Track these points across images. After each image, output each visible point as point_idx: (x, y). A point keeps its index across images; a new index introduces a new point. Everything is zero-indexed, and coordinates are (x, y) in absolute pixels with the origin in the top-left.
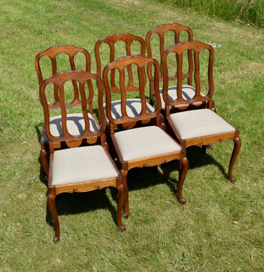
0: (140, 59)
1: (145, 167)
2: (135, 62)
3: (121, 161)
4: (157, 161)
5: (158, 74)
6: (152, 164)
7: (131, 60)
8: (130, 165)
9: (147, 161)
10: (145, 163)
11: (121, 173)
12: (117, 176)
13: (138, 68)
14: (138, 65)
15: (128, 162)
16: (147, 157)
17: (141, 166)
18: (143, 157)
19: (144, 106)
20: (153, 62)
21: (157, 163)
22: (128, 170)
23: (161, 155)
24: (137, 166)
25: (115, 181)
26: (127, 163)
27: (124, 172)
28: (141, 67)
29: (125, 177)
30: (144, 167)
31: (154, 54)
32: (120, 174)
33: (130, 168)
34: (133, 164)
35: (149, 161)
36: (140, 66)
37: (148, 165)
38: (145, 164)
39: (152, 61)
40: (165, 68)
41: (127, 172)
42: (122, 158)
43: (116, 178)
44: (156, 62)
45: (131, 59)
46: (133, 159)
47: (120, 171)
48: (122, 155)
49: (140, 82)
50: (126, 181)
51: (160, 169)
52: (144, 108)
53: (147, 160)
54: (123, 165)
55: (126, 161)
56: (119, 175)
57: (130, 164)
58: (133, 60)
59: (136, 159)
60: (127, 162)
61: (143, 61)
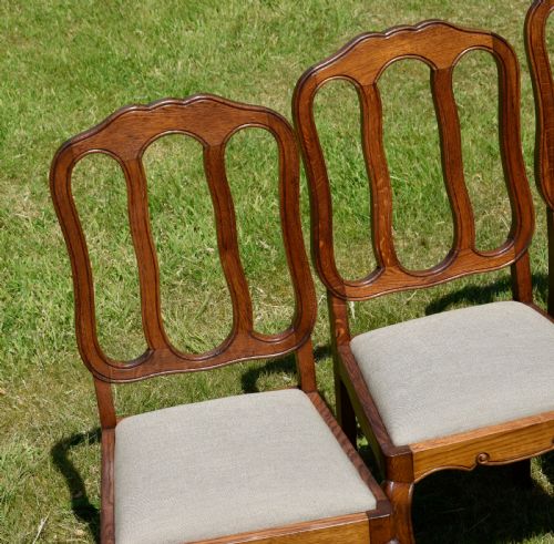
0: (439, 38)
1: (484, 466)
2: (420, 52)
3: (383, 447)
4: (530, 440)
5: (512, 91)
6: (509, 456)
7: (403, 43)
8: (422, 463)
9: (488, 443)
10: (483, 450)
11: (386, 495)
12: (374, 508)
13: (432, 71)
14: (431, 64)
15: (415, 451)
16: (490, 428)
17: (465, 462)
18: (472, 427)
19: (464, 225)
20: (491, 45)
21: (532, 447)
22: (416, 480)
23: (543, 414)
24: (453, 462)
25: (367, 528)
26: (408, 455)
27: (402, 492)
28: (443, 71)
29: (404, 510)
30: (479, 468)
31: (486, 17)
32: (385, 501)
33: (422, 472)
34: (433, 455)
35: (497, 440)
36: (441, 66)
37: (493, 457)
38: (484, 456)
39: (486, 43)
40: (539, 68)
41: (410, 491)
42: (388, 435)
43: (369, 513)
44: (502, 45)
45: (403, 40)
46: (431, 436)
47: (385, 488)
48: (385, 422)
49: (445, 129)
50: (408, 525)
51: (538, 474)
52: (465, 231)
53: (486, 439)
54: (395, 463)
55: (407, 448)
56: (378, 502)
57: (421, 457)
58: (410, 43)
59: (445, 438)
60: (409, 450)
61: (450, 45)
